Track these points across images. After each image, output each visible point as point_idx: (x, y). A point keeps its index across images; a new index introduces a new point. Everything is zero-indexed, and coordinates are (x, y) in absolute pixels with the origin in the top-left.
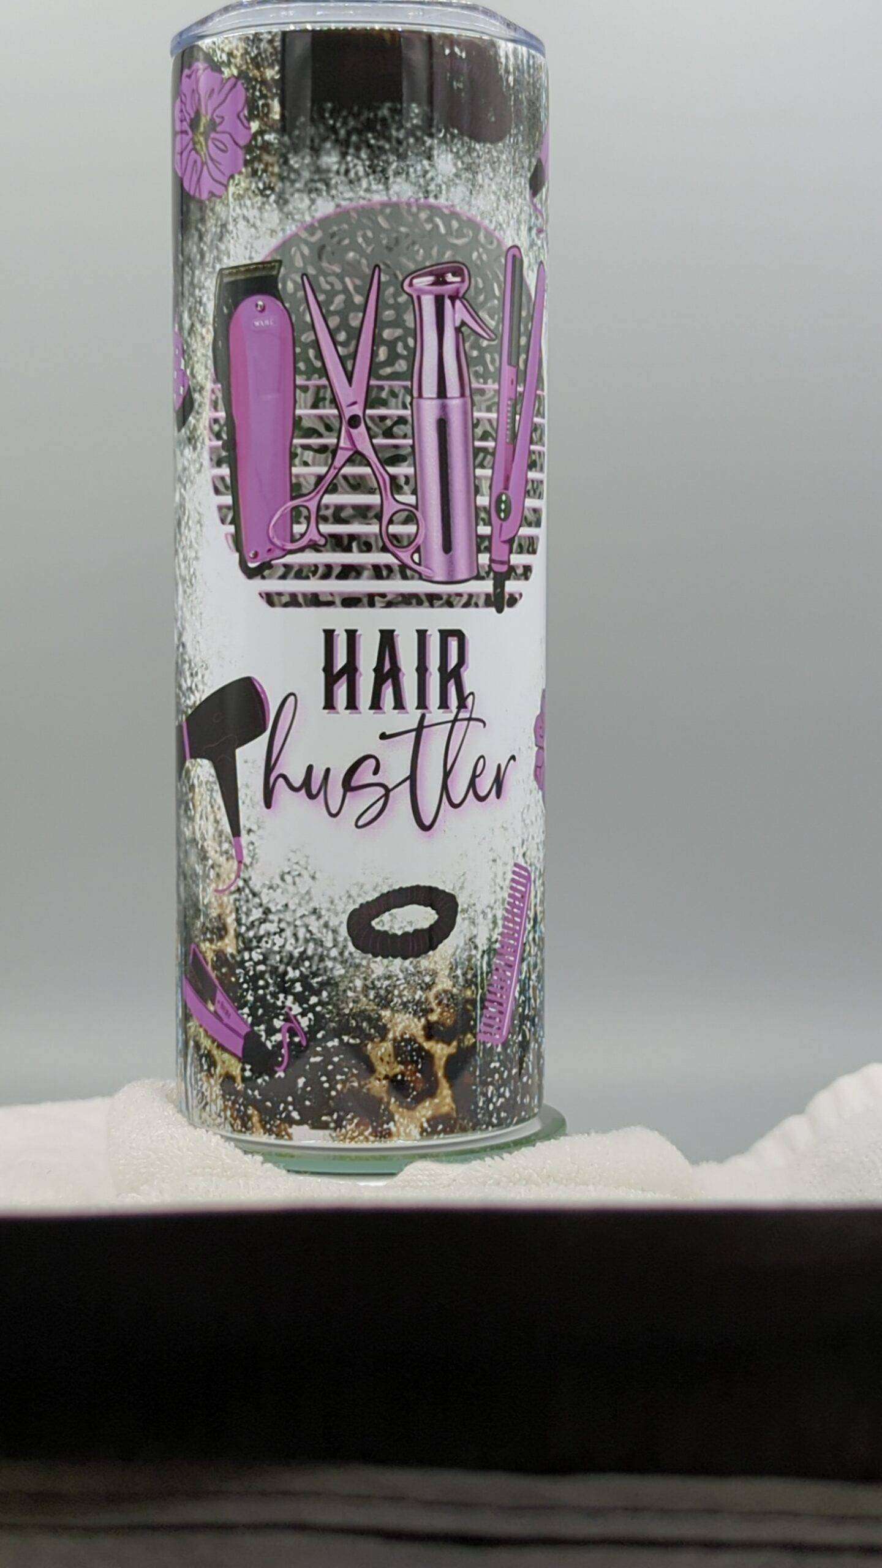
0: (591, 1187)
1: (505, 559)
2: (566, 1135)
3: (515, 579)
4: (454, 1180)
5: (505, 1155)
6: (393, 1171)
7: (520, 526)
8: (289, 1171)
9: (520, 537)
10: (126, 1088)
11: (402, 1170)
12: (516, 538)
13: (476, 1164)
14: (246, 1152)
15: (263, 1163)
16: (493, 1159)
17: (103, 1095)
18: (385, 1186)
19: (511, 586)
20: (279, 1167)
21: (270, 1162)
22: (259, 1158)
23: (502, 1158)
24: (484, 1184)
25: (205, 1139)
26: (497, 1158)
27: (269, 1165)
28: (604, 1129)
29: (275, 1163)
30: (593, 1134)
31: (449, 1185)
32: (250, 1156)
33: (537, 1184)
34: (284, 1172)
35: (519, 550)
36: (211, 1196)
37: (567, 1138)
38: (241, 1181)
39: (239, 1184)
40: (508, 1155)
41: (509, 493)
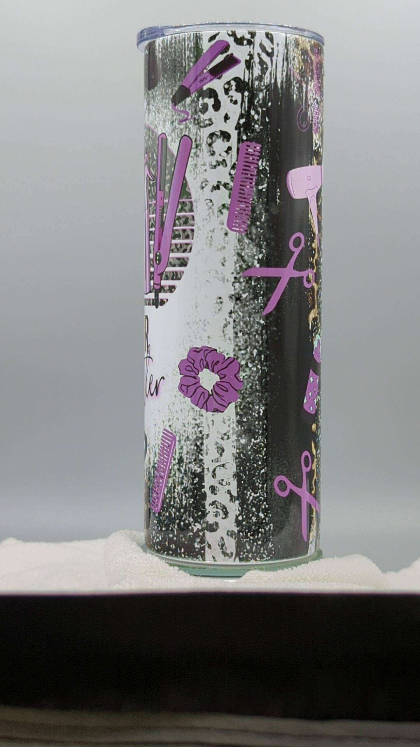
0: (335, 583)
1: (159, 283)
2: (322, 558)
3: (164, 292)
4: (269, 579)
5: (294, 568)
6: (240, 575)
7: (167, 267)
8: (191, 575)
9: (166, 272)
10: (113, 534)
11: (244, 574)
12: (164, 273)
13: (280, 572)
14: (171, 565)
15: (178, 571)
16: (288, 569)
17: (102, 538)
18: (236, 582)
19: (162, 296)
20: (186, 572)
21: (182, 570)
22: (177, 568)
23: (292, 569)
24: (284, 581)
25: (151, 558)
26: (290, 569)
27: (181, 572)
28: (340, 556)
29: (185, 571)
30: (336, 558)
31: (267, 582)
32: (172, 567)
33: (309, 582)
34: (189, 575)
35: (166, 278)
36: (154, 586)
37: (323, 560)
38: (168, 579)
39: (167, 580)
40: (295, 567)
41: (160, 251)
